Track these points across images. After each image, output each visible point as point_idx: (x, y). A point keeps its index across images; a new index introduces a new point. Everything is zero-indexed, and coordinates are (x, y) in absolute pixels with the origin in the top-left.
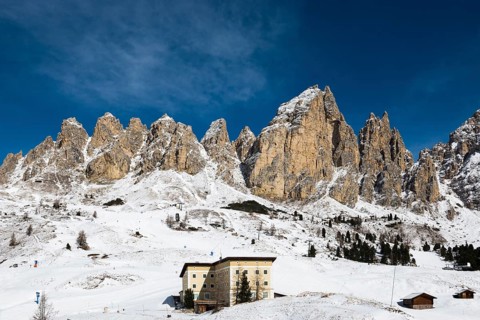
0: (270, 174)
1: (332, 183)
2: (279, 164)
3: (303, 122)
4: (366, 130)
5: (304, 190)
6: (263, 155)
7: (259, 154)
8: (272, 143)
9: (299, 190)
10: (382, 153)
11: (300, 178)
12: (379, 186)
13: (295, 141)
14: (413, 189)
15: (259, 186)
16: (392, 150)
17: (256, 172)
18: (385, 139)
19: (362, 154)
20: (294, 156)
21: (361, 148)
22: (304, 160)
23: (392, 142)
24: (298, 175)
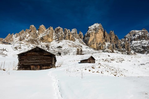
0: (93, 42)
1: (107, 46)
2: (95, 40)
3: (99, 31)
4: (110, 34)
5: (101, 47)
6: (91, 38)
7: (89, 37)
8: (93, 35)
9: (100, 47)
10: (115, 39)
11: (99, 44)
12: (117, 47)
13: (97, 35)
14: (125, 48)
15: (91, 45)
16: (116, 39)
17: (89, 42)
18: (114, 36)
19: (111, 40)
20: (97, 39)
21: (110, 38)
22: (99, 40)
23: (116, 37)
24: (99, 43)
